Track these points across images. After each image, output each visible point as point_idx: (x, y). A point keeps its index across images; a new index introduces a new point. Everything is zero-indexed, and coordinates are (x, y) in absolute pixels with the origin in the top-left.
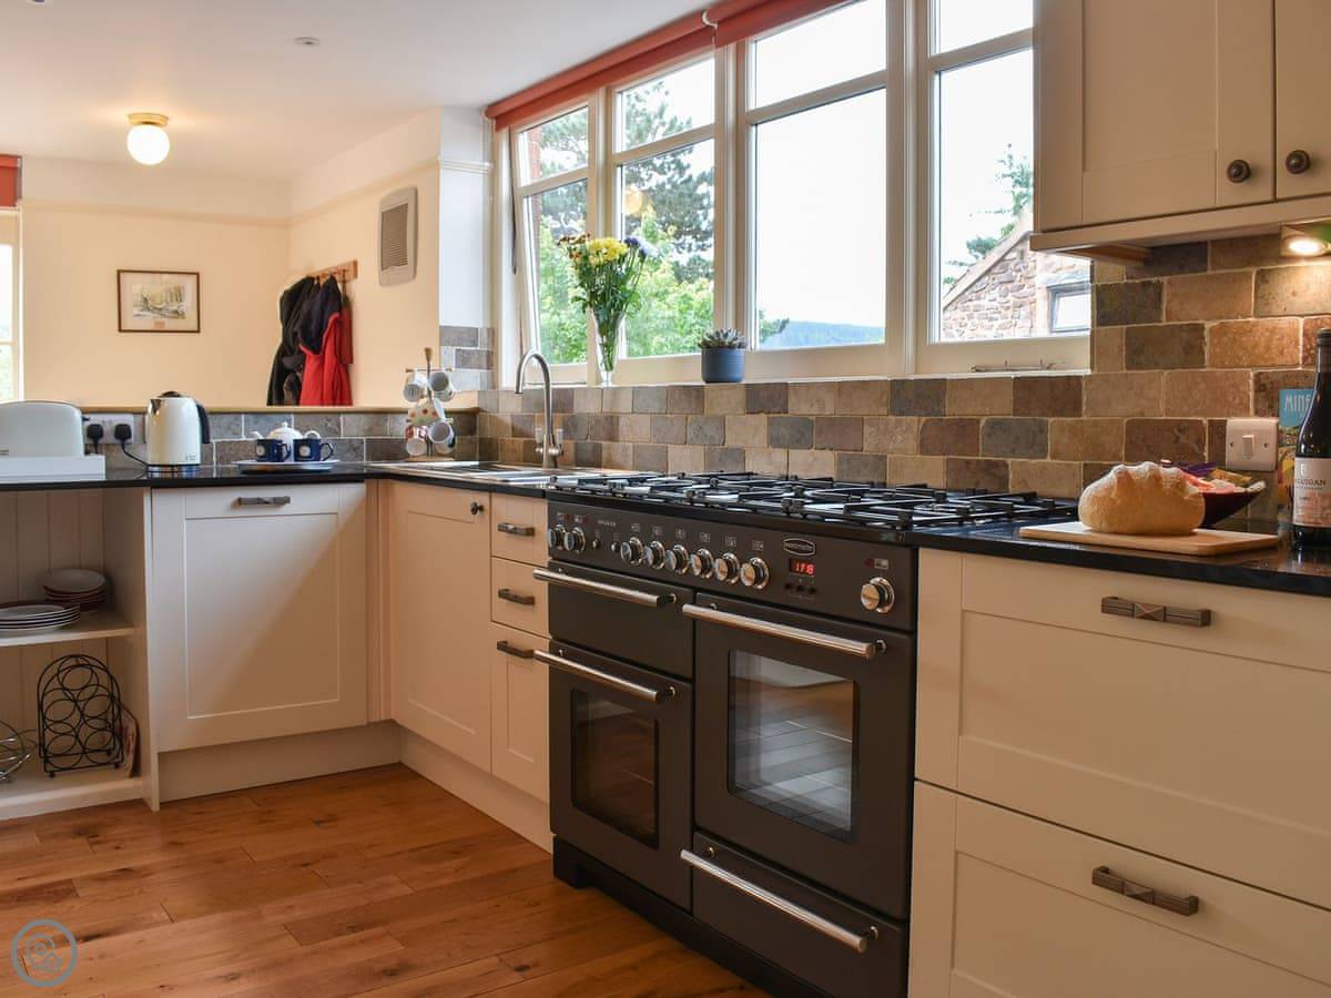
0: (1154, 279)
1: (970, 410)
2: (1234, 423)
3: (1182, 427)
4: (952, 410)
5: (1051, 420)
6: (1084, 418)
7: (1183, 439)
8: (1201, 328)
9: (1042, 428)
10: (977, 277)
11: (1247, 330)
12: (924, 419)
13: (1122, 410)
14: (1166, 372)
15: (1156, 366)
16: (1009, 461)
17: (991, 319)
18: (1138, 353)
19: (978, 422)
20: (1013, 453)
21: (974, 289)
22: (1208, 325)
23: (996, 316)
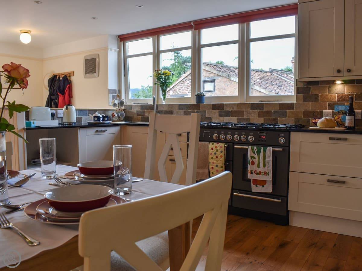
0: (309, 86)
1: (269, 109)
2: (324, 111)
3: (314, 112)
4: (265, 109)
5: (287, 111)
6: (295, 110)
7: (314, 114)
8: (318, 95)
9: (286, 112)
10: (183, 78)
11: (327, 96)
12: (259, 111)
13: (303, 109)
14: (311, 102)
15: (309, 101)
16: (279, 118)
17: (187, 88)
18: (306, 99)
19: (271, 111)
20: (279, 117)
21: (183, 81)
22: (319, 94)
23: (188, 87)
